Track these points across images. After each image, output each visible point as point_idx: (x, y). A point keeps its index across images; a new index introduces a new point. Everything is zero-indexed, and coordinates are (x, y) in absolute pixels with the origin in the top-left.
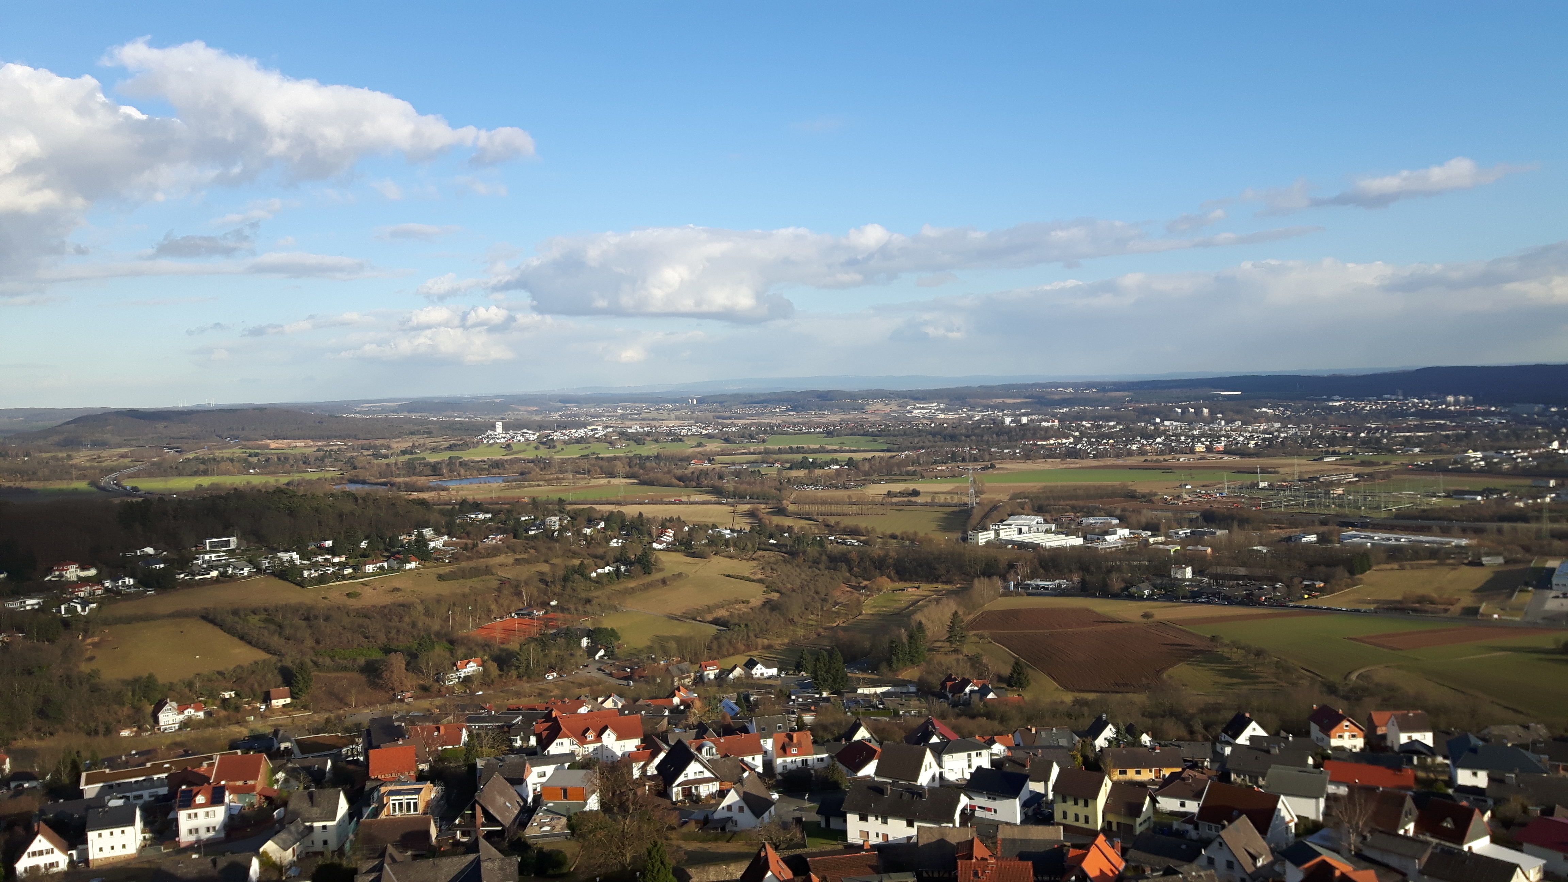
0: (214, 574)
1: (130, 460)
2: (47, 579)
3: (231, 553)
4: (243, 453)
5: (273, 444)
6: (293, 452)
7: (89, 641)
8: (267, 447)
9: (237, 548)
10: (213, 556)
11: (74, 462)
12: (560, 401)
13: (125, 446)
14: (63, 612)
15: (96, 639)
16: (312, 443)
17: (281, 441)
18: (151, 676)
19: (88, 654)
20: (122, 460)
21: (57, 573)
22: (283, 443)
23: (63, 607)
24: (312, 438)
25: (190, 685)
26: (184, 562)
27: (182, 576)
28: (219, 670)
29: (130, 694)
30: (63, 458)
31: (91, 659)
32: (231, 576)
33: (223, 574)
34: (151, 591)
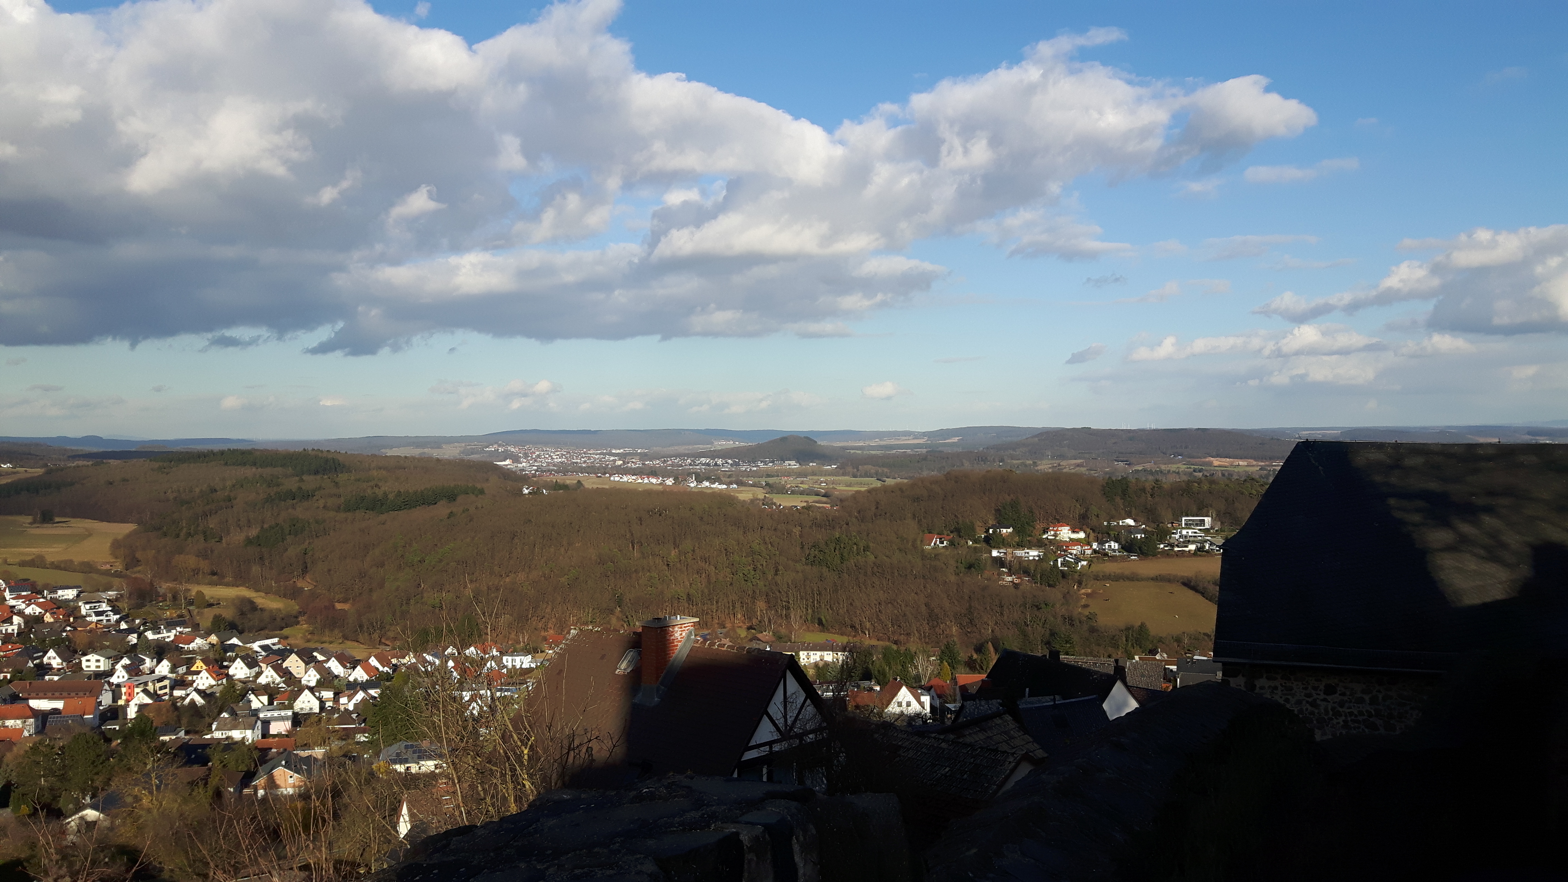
0: (1192, 547)
2: (1044, 537)
3: (1206, 531)
4: (1188, 468)
5: (1216, 462)
6: (1236, 470)
7: (1083, 591)
8: (1210, 464)
9: (1212, 528)
10: (1190, 531)
14: (1059, 565)
15: (1089, 591)
16: (1255, 463)
17: (1224, 460)
18: (1142, 626)
19: (1083, 602)
21: (1052, 533)
23: (1059, 560)
26: (1163, 534)
27: (1162, 546)
29: (1124, 639)
31: (1086, 606)
34: (1135, 556)
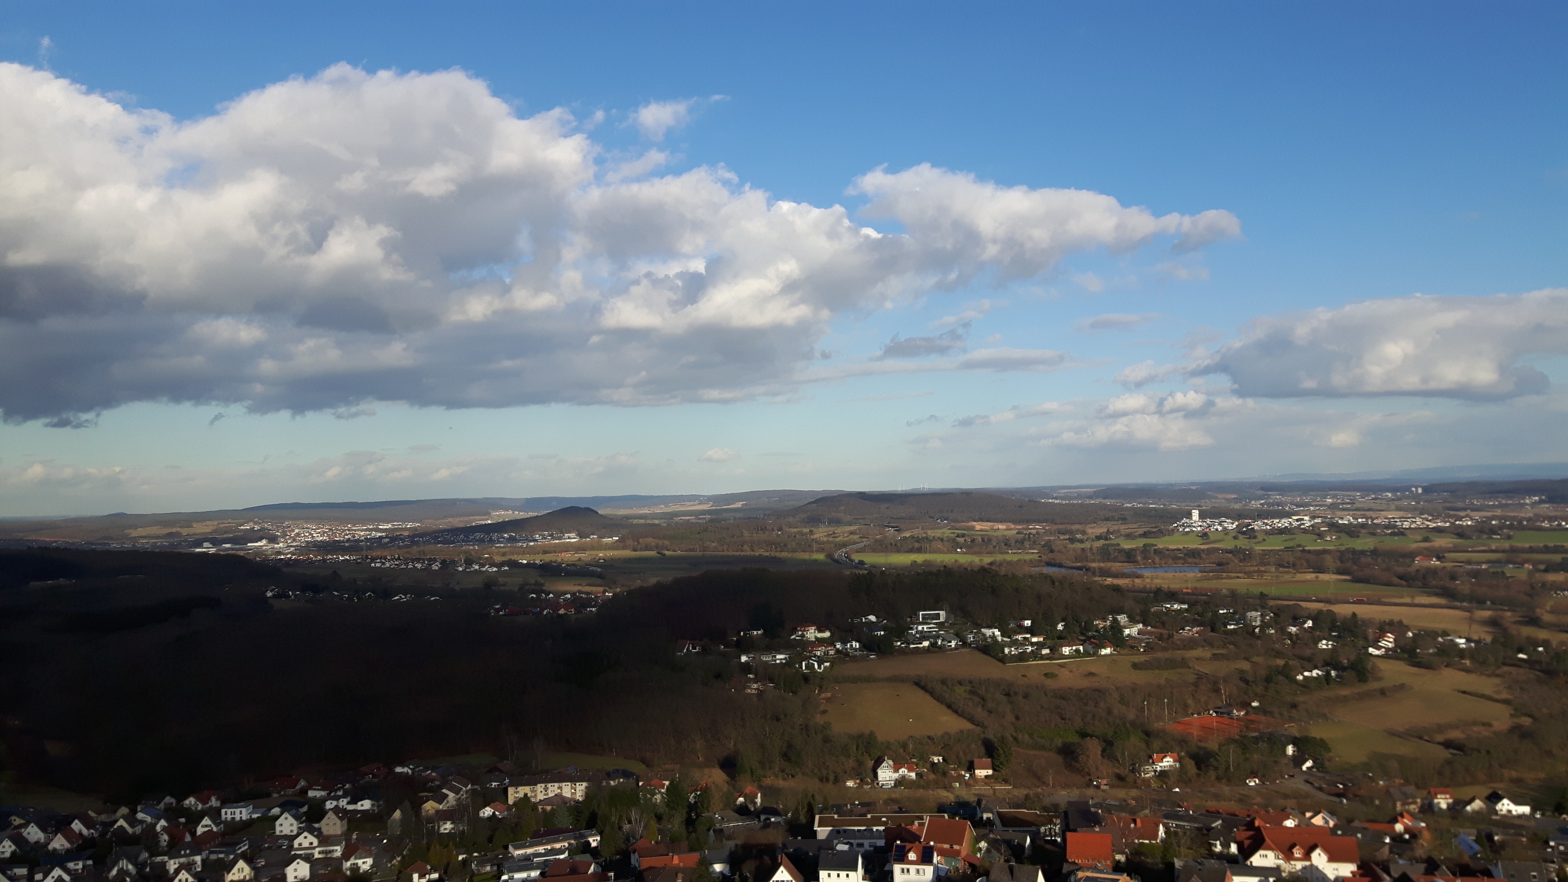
0: (926, 644)
1: (858, 536)
2: (793, 637)
3: (941, 625)
4: (952, 533)
5: (978, 526)
6: (996, 534)
7: (823, 695)
8: (972, 528)
9: (946, 621)
10: (925, 627)
11: (815, 537)
12: (1262, 489)
13: (855, 524)
14: (804, 668)
15: (829, 695)
16: (1013, 526)
17: (985, 524)
18: (872, 734)
19: (822, 708)
20: (852, 536)
21: (800, 633)
22: (986, 526)
23: (804, 663)
24: (1014, 522)
25: (904, 746)
26: (901, 631)
27: (899, 643)
28: (929, 735)
29: (854, 748)
30: (807, 533)
31: (824, 712)
32: (940, 647)
33: (933, 645)
34: (874, 655)
